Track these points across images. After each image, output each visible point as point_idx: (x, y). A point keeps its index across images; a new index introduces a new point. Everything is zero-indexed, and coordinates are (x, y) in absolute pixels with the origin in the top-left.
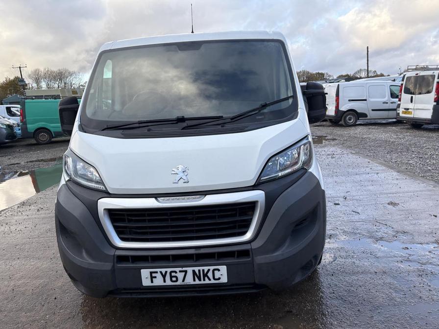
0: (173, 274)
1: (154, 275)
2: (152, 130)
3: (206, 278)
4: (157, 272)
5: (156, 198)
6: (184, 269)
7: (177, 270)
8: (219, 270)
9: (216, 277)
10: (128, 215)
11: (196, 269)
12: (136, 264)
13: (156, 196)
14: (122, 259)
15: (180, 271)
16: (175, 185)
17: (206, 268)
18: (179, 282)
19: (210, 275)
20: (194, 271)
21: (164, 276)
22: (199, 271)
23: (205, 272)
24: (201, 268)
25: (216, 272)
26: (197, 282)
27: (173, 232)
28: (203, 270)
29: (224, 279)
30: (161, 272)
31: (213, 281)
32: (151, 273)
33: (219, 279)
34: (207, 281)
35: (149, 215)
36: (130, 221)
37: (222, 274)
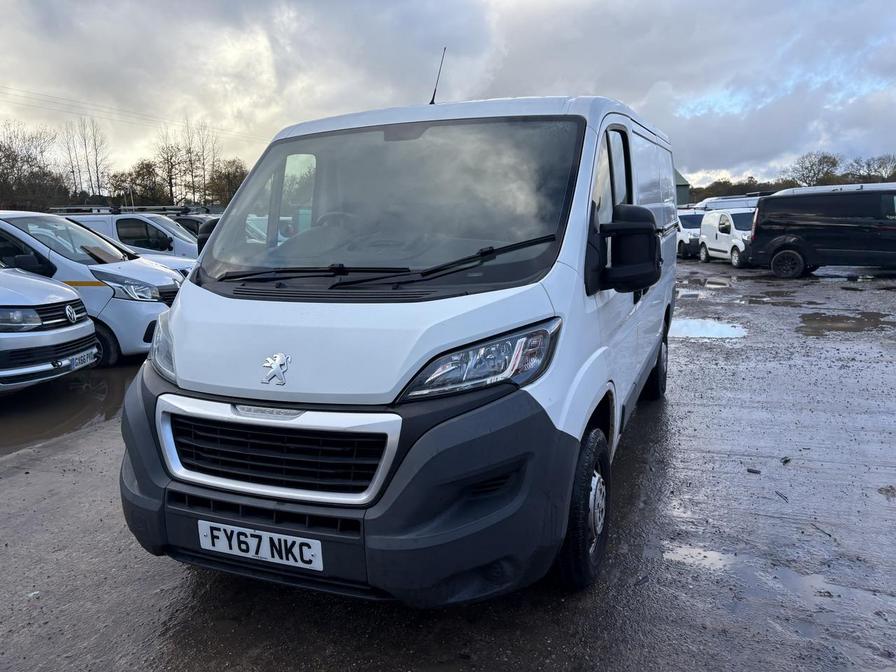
0: (242, 538)
1: (216, 533)
2: (285, 287)
3: (290, 556)
4: (219, 530)
5: (234, 405)
6: (258, 532)
7: (248, 531)
8: (309, 547)
9: (306, 558)
10: (196, 427)
11: (276, 537)
12: (193, 509)
13: (234, 401)
15: (252, 536)
16: (265, 388)
17: (290, 539)
18: (251, 554)
19: (296, 550)
20: (271, 539)
21: (230, 539)
22: (279, 540)
23: (289, 544)
24: (283, 537)
25: (305, 548)
26: (277, 560)
27: (254, 468)
28: (286, 541)
29: (318, 565)
30: (225, 530)
31: (300, 564)
32: (212, 529)
33: (310, 562)
34: (291, 562)
35: (223, 432)
36: (197, 437)
37: (313, 555)
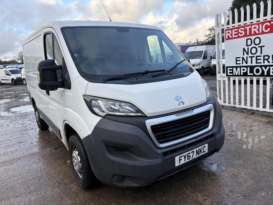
0: (189, 155)
1: (181, 158)
6: (193, 150)
8: (205, 147)
9: (204, 151)
11: (198, 149)
12: (172, 155)
14: (165, 154)
15: (191, 152)
16: (179, 106)
18: (191, 159)
23: (201, 149)
26: (197, 156)
29: (207, 151)
30: (184, 156)
34: (201, 154)
35: (171, 125)
36: (162, 131)
